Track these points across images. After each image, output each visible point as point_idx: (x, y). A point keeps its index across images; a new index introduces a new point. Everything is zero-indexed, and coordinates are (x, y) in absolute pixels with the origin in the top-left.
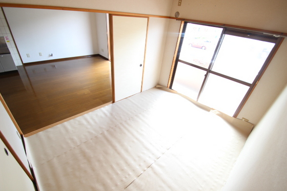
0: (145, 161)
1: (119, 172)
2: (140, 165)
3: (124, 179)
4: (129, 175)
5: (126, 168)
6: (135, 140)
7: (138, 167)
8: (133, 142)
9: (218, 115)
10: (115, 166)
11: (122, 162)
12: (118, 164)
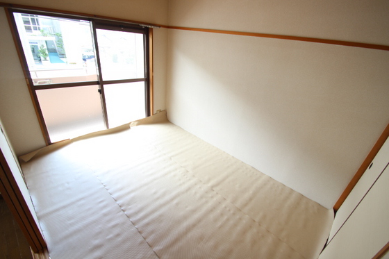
0: (206, 192)
1: (225, 217)
2: (212, 197)
3: (232, 212)
4: (225, 207)
5: (218, 211)
6: (175, 202)
7: (215, 199)
8: (177, 204)
9: (138, 125)
10: (219, 224)
11: (212, 216)
12: (216, 220)
